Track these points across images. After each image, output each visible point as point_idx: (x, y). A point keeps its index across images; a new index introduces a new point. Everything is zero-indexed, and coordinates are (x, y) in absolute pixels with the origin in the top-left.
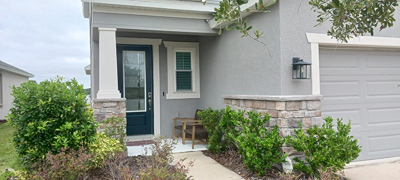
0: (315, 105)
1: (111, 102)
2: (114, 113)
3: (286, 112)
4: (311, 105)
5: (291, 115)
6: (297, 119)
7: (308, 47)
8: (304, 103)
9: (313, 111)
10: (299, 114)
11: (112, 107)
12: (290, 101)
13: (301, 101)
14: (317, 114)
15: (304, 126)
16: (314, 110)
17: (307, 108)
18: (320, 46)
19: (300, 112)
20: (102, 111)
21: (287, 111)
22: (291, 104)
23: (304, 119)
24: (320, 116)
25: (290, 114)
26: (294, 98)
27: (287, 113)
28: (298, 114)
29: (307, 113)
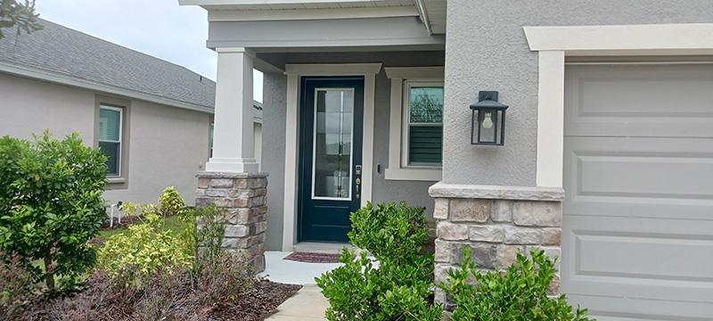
0: (540, 214)
1: (223, 178)
2: (228, 197)
3: (450, 225)
4: (523, 214)
5: (464, 234)
6: (482, 245)
7: (531, 63)
8: (503, 207)
9: (533, 230)
10: (488, 232)
11: (224, 187)
12: (461, 199)
13: (494, 200)
14: (546, 238)
15: (501, 265)
16: (535, 226)
17: (512, 219)
18: (568, 59)
19: (491, 227)
20: (208, 193)
21: (452, 222)
22: (463, 207)
23: (504, 247)
24: (557, 244)
25: (459, 232)
26: (471, 191)
27: (451, 228)
28: (484, 233)
29: (511, 232)
